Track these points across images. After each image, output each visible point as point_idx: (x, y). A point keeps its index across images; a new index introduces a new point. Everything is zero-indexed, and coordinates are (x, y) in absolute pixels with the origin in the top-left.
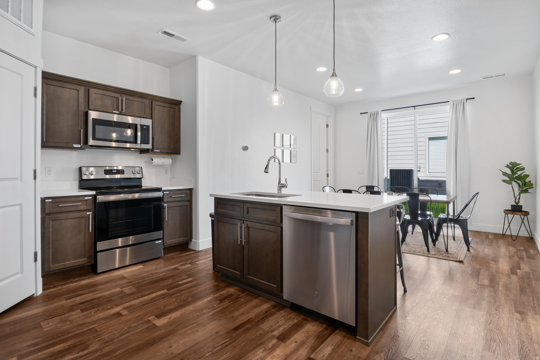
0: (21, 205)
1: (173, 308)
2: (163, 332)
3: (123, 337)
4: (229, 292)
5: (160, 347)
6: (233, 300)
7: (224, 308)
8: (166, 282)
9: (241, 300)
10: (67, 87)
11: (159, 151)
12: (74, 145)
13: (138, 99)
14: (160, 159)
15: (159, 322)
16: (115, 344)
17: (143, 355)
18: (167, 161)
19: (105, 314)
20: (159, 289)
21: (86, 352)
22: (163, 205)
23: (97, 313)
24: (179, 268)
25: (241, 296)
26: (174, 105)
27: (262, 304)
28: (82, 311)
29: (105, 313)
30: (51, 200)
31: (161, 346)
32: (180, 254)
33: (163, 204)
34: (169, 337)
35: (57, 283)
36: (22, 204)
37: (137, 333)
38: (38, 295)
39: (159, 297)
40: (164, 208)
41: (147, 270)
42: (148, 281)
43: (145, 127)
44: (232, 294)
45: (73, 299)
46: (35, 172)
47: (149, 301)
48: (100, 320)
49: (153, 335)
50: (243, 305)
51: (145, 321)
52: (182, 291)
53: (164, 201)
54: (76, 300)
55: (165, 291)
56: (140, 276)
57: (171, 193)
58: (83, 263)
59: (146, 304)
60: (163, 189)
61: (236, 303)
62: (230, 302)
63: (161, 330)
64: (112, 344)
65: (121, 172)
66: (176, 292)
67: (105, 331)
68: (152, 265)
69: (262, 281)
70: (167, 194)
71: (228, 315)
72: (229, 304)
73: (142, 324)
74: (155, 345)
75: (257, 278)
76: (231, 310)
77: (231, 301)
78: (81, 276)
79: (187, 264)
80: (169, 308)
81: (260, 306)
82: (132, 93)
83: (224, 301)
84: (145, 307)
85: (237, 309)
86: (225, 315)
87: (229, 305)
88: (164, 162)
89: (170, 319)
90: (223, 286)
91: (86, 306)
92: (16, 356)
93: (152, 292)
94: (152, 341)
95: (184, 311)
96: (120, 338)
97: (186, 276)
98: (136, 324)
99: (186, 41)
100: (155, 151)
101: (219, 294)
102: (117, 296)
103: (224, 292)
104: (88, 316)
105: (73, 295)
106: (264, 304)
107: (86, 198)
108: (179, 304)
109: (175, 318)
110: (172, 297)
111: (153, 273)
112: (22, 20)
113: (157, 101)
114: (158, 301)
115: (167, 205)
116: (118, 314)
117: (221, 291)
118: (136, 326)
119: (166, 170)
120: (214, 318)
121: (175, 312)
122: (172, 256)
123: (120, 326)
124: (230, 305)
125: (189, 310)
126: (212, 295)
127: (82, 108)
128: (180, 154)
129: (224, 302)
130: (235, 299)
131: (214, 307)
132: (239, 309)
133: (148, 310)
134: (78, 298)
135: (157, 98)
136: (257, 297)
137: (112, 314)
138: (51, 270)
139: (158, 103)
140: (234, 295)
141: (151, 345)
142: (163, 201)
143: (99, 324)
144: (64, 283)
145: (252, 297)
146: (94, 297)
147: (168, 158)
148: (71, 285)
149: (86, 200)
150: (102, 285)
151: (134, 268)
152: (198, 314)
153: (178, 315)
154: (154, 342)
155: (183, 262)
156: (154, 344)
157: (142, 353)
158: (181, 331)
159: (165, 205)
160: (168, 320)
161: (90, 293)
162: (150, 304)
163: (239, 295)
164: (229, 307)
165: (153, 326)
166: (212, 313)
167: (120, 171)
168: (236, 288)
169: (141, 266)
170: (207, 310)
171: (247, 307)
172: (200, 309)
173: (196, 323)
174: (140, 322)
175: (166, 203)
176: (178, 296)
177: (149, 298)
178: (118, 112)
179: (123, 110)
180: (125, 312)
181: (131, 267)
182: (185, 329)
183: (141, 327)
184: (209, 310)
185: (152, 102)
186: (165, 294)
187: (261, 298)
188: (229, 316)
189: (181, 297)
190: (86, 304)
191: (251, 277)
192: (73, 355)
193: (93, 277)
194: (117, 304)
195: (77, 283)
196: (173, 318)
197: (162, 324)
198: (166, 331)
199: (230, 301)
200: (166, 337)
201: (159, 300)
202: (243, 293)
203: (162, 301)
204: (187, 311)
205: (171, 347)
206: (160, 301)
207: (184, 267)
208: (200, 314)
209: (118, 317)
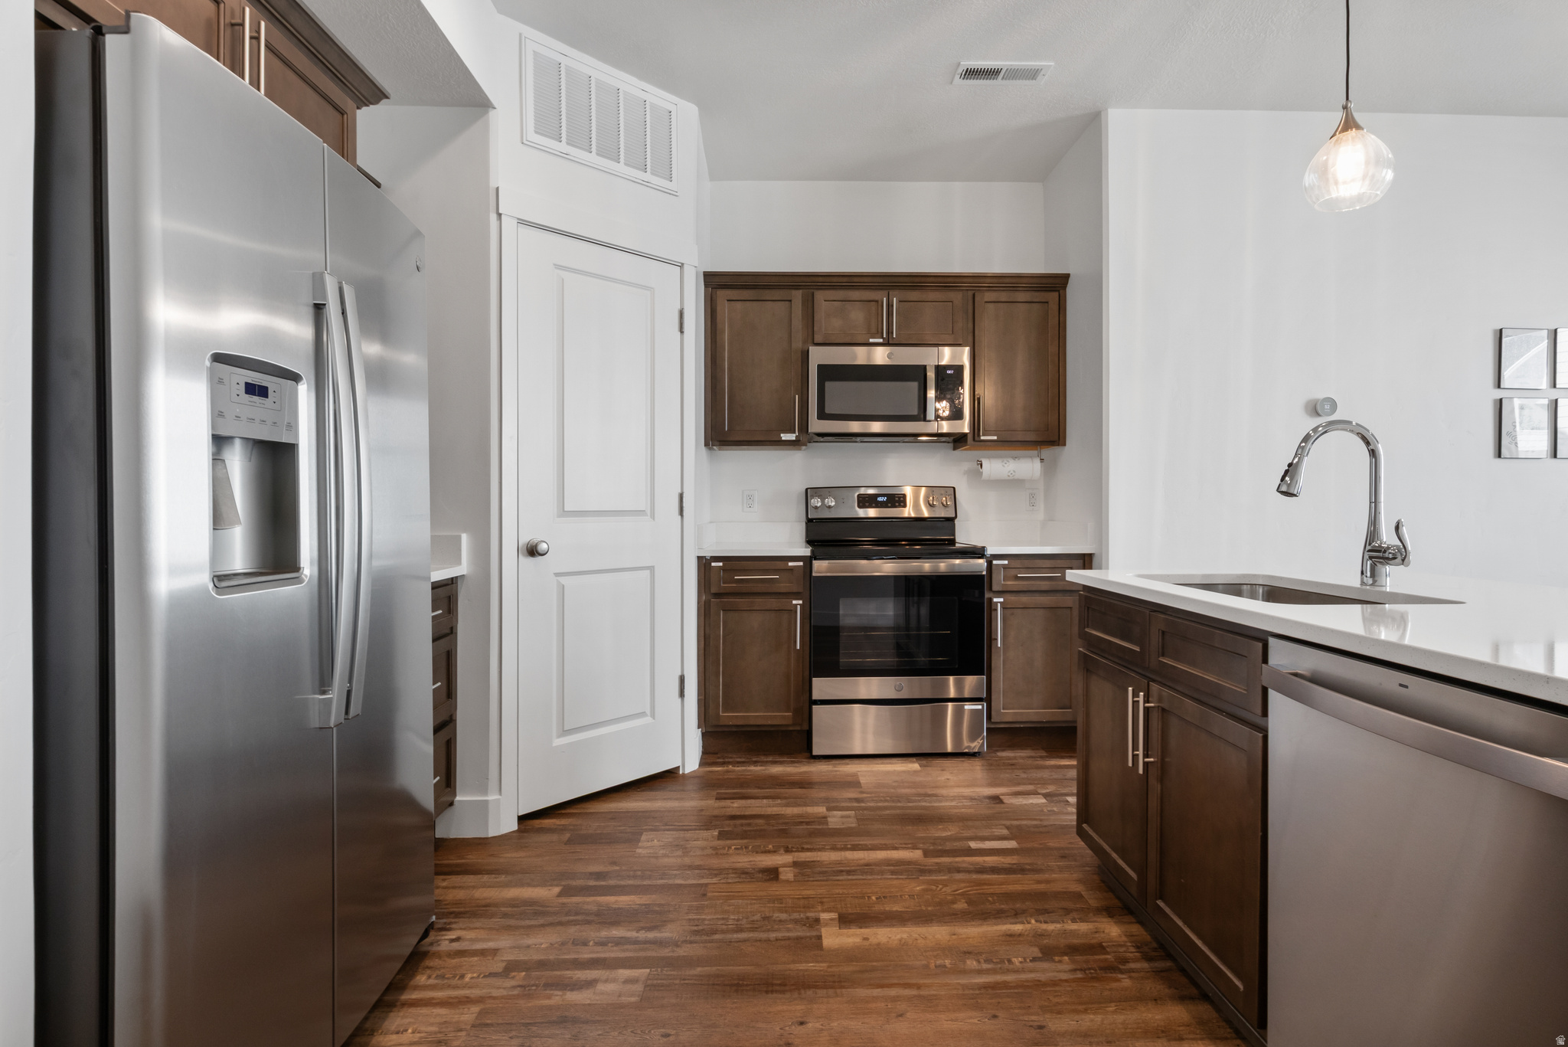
0: (651, 569)
1: (897, 911)
2: (821, 971)
3: (735, 936)
4: (1097, 935)
5: (780, 1008)
6: (1090, 969)
7: (1039, 981)
8: (940, 829)
9: (1119, 980)
10: (768, 299)
11: (995, 438)
12: (782, 435)
13: (932, 295)
14: (1003, 462)
15: (834, 938)
16: (709, 944)
17: (732, 1008)
18: (1026, 466)
19: (750, 861)
20: (905, 844)
21: (651, 935)
22: (990, 600)
23: (740, 851)
24: (1007, 800)
25: (1132, 965)
26: (1043, 294)
27: (1191, 1036)
28: (722, 835)
29: (751, 859)
30: (721, 564)
31: (785, 1007)
32: (1041, 757)
33: (987, 595)
34: (821, 992)
35: (735, 756)
36: (653, 567)
37: (768, 940)
38: (686, 772)
39: (889, 865)
40: (993, 608)
41: (921, 779)
42: (898, 812)
43: (949, 372)
44: (1103, 948)
45: (728, 803)
46: (681, 496)
47: (858, 866)
48: (730, 871)
49: (792, 966)
50: (1113, 1004)
51: (808, 918)
52: (959, 871)
53: (995, 588)
54: (731, 805)
55: (916, 855)
56: (892, 790)
57: (1017, 563)
58: (784, 723)
59: (844, 873)
60: (990, 551)
61: (1090, 985)
62: (1075, 970)
63: (821, 962)
64: (706, 942)
65: (897, 502)
66: (940, 869)
67: (718, 902)
68: (943, 770)
69: (1199, 943)
70: (1005, 567)
71: (1032, 1014)
72: (1064, 976)
73: (796, 921)
74: (775, 995)
75: (1185, 923)
76: (1056, 1000)
77: (1081, 970)
78: (782, 753)
79: (1039, 794)
80: (887, 909)
81: (1175, 1040)
82: (917, 280)
83: (1057, 958)
84: (838, 880)
85: (1080, 1007)
86: (1020, 1008)
87: (1060, 980)
88: (1014, 471)
89: (866, 943)
90: (1093, 903)
91: (735, 826)
92: (561, 885)
93: (885, 844)
94: (779, 982)
95: (916, 936)
96: (729, 936)
97: (1005, 832)
98: (784, 916)
99: (1042, 73)
100: (982, 438)
101: (1058, 926)
102: (805, 827)
103: (1083, 927)
104: (722, 851)
105: (734, 793)
106: (1202, 1039)
107: (790, 564)
108: (918, 908)
109: (879, 944)
110: (921, 878)
111: (930, 793)
112: (648, 170)
113: (990, 288)
114: (876, 877)
115: (1002, 600)
116: (772, 874)
117: (1074, 921)
118: (780, 921)
119: (1032, 496)
120: (979, 1001)
121: (893, 926)
122: (1015, 758)
123: (751, 904)
124: (1066, 981)
125: (931, 937)
126: (1033, 921)
127: (798, 344)
128: (1065, 445)
129: (1054, 961)
130: (1101, 969)
131: (1009, 961)
132: (1085, 1011)
133: (837, 891)
134: (737, 804)
135: (988, 280)
136: (1192, 998)
137: (763, 866)
138: (721, 724)
139: (990, 296)
140: (1108, 953)
141: (767, 992)
142: (990, 589)
143: (722, 881)
144: (743, 760)
145: (1170, 987)
146: (762, 811)
147: (1030, 459)
148: (752, 768)
149: (792, 569)
150: (800, 788)
151: (898, 765)
152: (947, 962)
153: (893, 937)
154: (780, 985)
155: (1031, 784)
156: (776, 991)
157: (734, 1003)
158: (862, 992)
159: (995, 600)
160: (858, 940)
161: (765, 800)
162: (854, 877)
163: (1125, 961)
164: (1057, 988)
165: (813, 939)
166: (987, 980)
167: (897, 499)
168: (1136, 929)
169: (914, 766)
170: (979, 962)
171: (1120, 1018)
172: (965, 949)
173: (919, 987)
174: (796, 916)
175: (999, 593)
176: (936, 883)
177: (864, 859)
178: (881, 340)
179: (892, 333)
180: (787, 874)
181: (894, 760)
182: (877, 992)
183: (788, 930)
184: (985, 966)
185: (974, 295)
186: (909, 863)
187: (1205, 1010)
188: (1033, 1018)
189: (940, 890)
190: (738, 822)
191: (1167, 910)
192: (629, 930)
193: (802, 762)
194: (790, 846)
195: (763, 768)
196: (873, 940)
197: (837, 947)
198: (830, 970)
199: (1079, 967)
200: (816, 987)
201: (882, 873)
202: (1148, 958)
203: (888, 879)
204: (925, 938)
205: (802, 1023)
206: (881, 879)
207: (1021, 800)
208: (949, 966)
209: (766, 880)
